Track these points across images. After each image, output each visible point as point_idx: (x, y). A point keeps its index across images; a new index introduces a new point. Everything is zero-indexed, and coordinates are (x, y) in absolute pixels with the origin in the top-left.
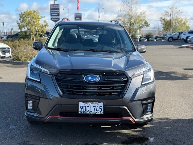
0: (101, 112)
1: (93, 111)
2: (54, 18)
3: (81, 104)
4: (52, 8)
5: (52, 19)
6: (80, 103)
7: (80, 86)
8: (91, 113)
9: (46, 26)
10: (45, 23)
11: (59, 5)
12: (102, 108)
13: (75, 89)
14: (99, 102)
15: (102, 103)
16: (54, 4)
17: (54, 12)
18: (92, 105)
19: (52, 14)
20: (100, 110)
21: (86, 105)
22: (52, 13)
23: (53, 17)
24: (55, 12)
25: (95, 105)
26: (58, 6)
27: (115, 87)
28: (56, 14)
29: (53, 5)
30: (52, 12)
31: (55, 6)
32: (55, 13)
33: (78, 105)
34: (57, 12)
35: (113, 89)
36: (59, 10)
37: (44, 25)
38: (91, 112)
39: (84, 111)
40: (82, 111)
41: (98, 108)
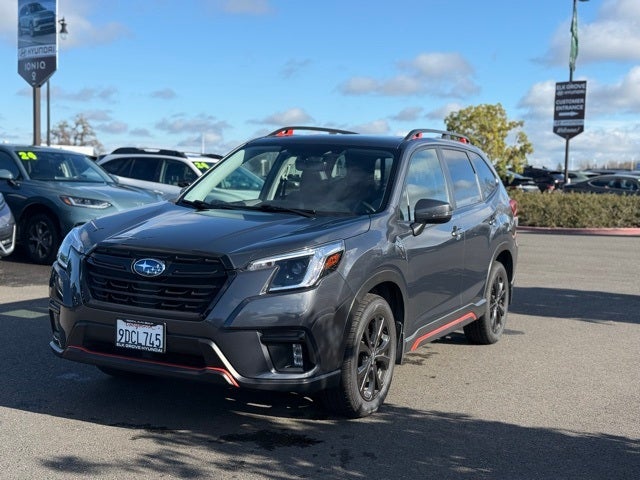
0: (158, 347)
1: (143, 344)
2: (563, 127)
3: (121, 325)
4: (560, 93)
5: (559, 131)
6: (119, 321)
7: (125, 284)
8: (139, 347)
9: (523, 151)
10: (522, 144)
11: (585, 82)
12: (161, 338)
13: (115, 289)
14: (155, 325)
15: (161, 327)
16: (568, 80)
17: (567, 108)
18: (141, 330)
19: (561, 114)
20: (157, 343)
21: (131, 329)
22: (561, 111)
23: (563, 123)
24: (570, 108)
25: (147, 329)
26: (583, 85)
27: (196, 290)
28: (573, 114)
29: (566, 83)
30: (560, 108)
31: (572, 86)
32: (570, 111)
33: (115, 325)
34: (575, 107)
35: (188, 295)
36: (582, 100)
37: (518, 148)
38: (140, 345)
39: (126, 342)
40: (123, 341)
41: (153, 338)
